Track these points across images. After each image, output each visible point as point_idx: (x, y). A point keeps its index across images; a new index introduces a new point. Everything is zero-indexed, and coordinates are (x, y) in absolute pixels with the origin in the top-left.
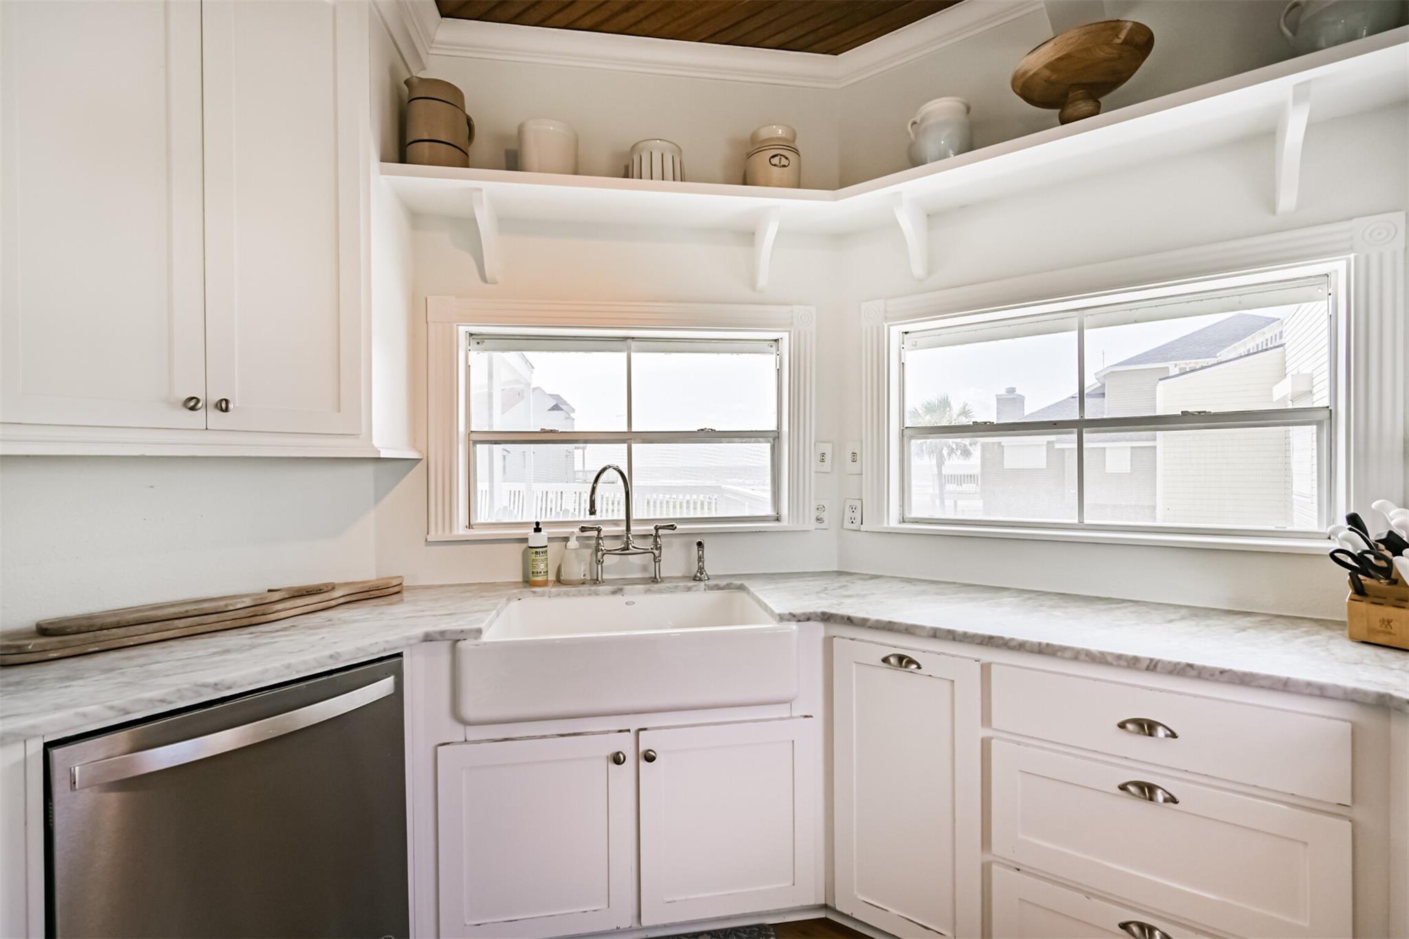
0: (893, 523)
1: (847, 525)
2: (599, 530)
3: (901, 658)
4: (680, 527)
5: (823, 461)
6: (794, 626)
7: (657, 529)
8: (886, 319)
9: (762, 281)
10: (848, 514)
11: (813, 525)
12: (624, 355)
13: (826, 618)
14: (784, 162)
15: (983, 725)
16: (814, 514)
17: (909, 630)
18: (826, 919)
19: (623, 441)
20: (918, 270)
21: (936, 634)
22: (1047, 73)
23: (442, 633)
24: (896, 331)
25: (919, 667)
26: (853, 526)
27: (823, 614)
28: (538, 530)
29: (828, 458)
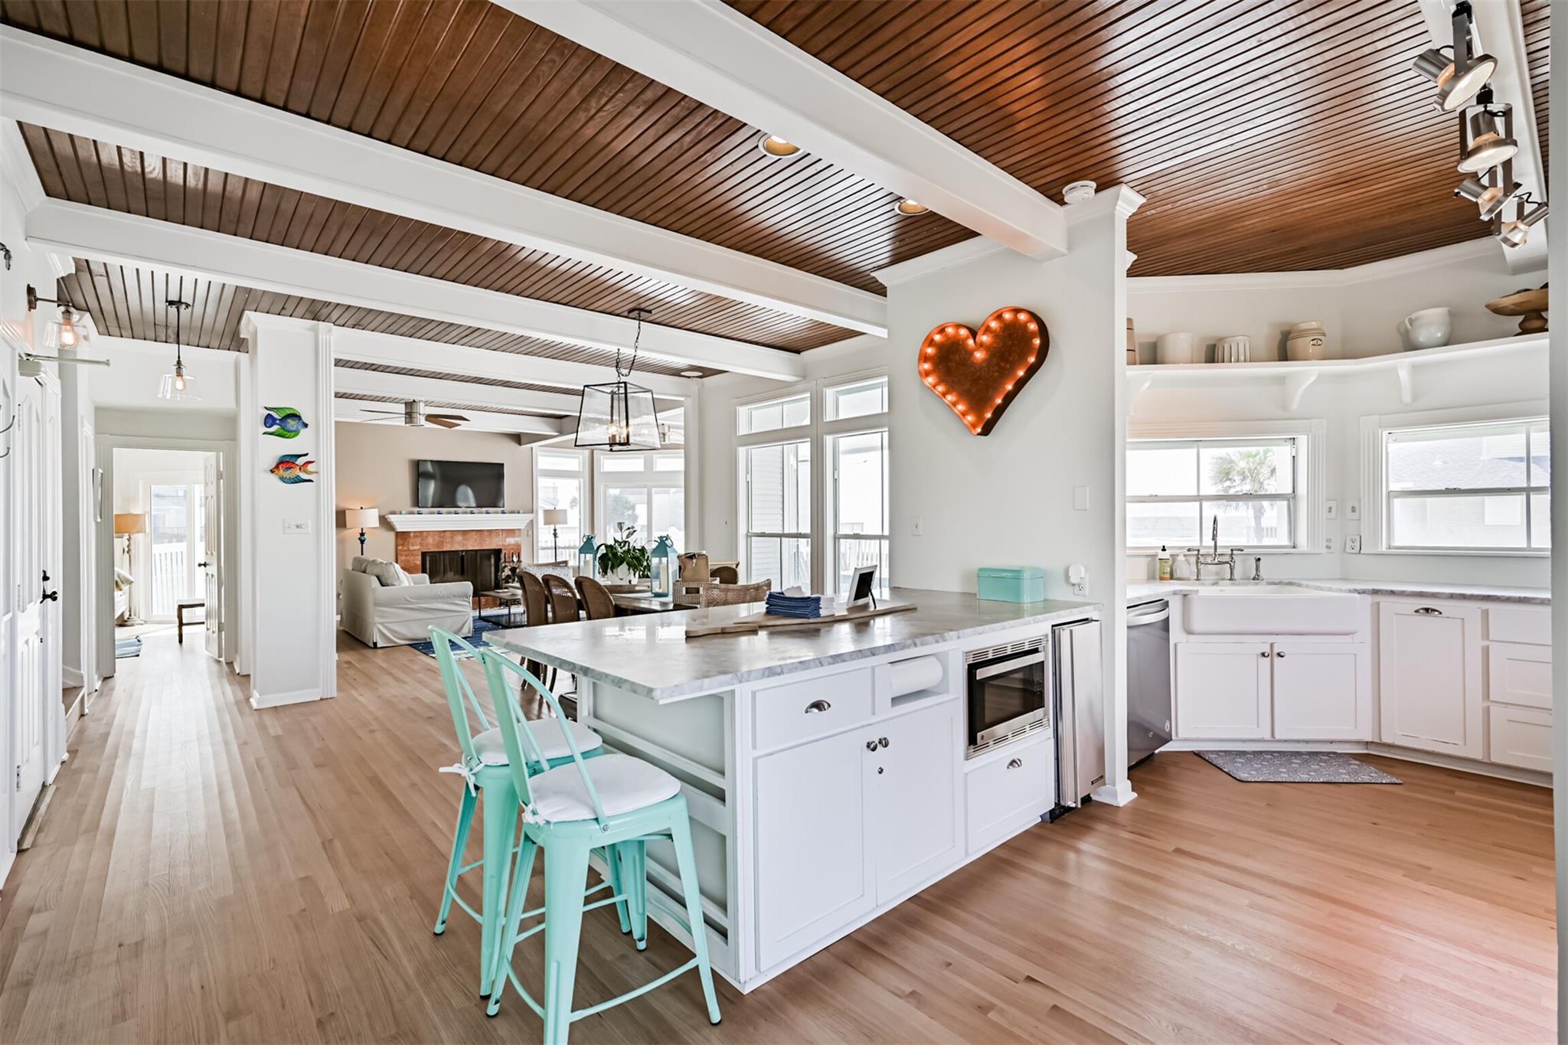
0: (1384, 549)
1: (1348, 550)
2: (1198, 551)
3: (1427, 610)
4: (1246, 551)
5: (1330, 511)
6: (1357, 595)
7: (1232, 550)
8: (1380, 427)
9: (1295, 406)
10: (1349, 544)
11: (1324, 550)
12: (1195, 450)
13: (1375, 592)
14: (1319, 342)
15: (1483, 639)
16: (1325, 544)
17: (1434, 595)
18: (1368, 754)
19: (1196, 501)
20: (1407, 398)
21: (1452, 596)
22: (1513, 307)
23: (1181, 591)
24: (1385, 433)
25: (1441, 613)
26: (1353, 551)
27: (1373, 590)
28: (1164, 549)
29: (1333, 510)
